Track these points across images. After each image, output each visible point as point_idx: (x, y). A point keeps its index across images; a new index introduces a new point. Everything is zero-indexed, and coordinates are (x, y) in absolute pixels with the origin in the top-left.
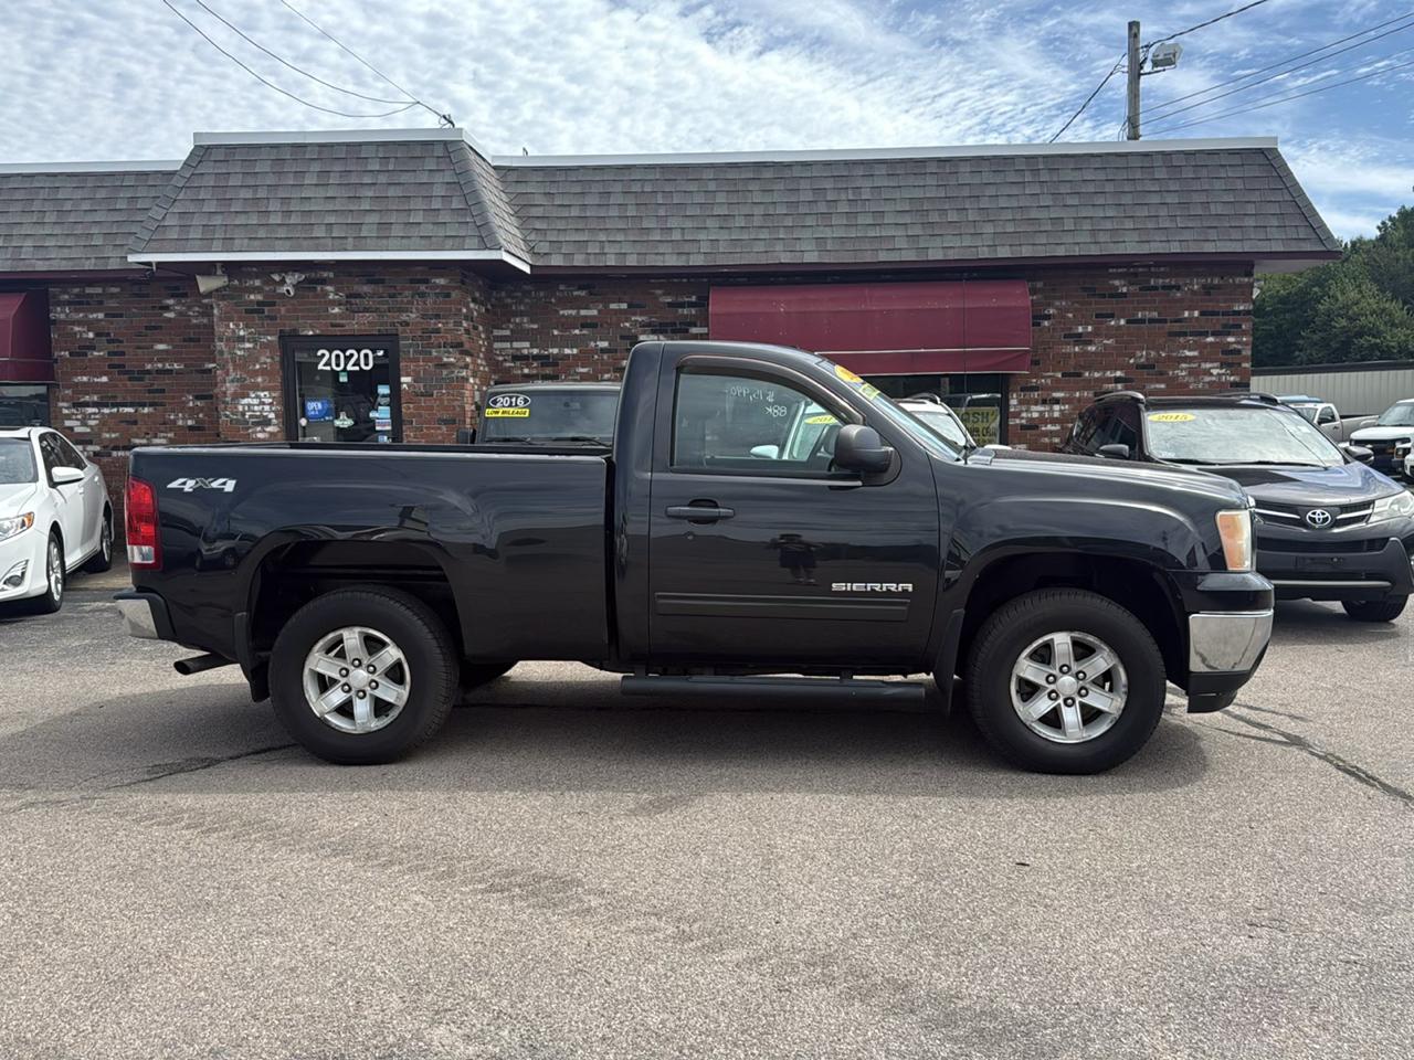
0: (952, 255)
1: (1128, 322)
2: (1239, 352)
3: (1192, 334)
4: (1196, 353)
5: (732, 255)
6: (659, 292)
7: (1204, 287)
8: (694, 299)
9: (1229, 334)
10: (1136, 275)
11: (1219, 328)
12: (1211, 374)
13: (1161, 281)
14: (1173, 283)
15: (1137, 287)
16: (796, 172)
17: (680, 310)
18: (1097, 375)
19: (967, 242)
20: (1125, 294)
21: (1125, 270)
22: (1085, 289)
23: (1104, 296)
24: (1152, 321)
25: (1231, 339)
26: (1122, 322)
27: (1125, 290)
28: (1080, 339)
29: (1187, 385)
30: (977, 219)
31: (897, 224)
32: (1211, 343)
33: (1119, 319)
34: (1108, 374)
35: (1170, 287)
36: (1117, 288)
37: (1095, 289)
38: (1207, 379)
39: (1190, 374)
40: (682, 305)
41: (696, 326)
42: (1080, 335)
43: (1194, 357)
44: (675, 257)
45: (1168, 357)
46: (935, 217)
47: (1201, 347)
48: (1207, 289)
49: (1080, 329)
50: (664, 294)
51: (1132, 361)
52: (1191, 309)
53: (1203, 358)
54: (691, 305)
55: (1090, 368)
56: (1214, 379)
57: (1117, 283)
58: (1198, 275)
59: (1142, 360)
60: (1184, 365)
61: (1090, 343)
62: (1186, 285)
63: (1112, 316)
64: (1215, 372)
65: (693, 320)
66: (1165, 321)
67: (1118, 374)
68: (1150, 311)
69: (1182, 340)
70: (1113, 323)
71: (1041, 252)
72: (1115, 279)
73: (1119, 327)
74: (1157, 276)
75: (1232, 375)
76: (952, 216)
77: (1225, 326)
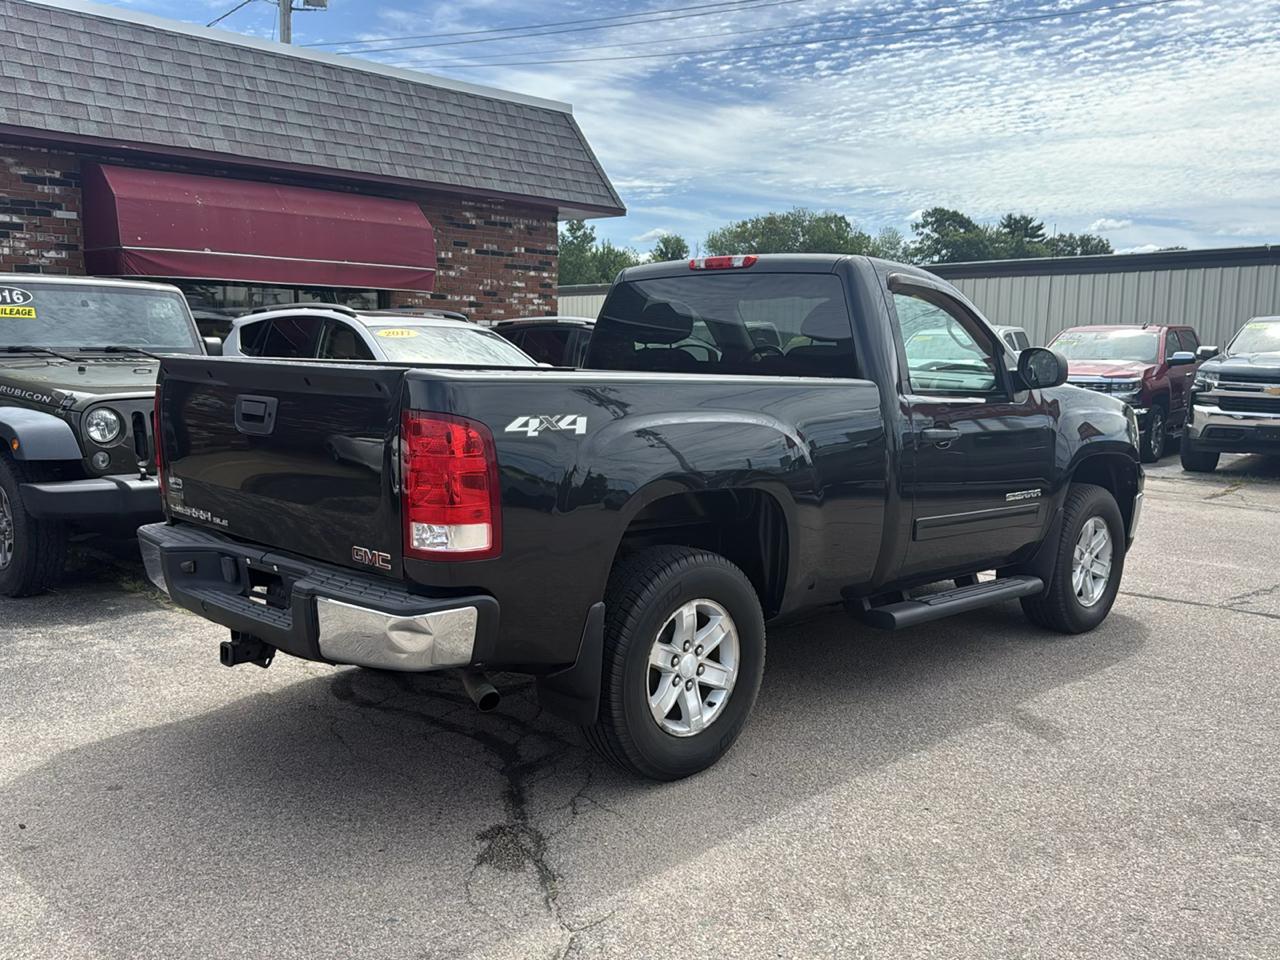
0: (359, 167)
1: (477, 252)
2: (550, 286)
3: (521, 267)
4: (522, 285)
5: (128, 130)
6: (10, 160)
7: (527, 227)
8: (57, 174)
9: (544, 270)
10: (481, 209)
11: (537, 264)
12: (533, 304)
13: (498, 217)
14: (507, 221)
15: (483, 221)
16: (184, 46)
17: (39, 187)
18: (457, 298)
19: (369, 156)
20: (474, 226)
21: (473, 204)
22: (446, 217)
23: (458, 226)
24: (494, 253)
25: (545, 275)
26: (473, 252)
27: (474, 222)
28: (443, 264)
29: (518, 311)
30: (372, 134)
31: (300, 125)
32: (532, 277)
33: (470, 249)
34: (465, 298)
35: (504, 224)
36: (468, 220)
37: (452, 218)
38: (531, 307)
39: (519, 303)
40: (42, 181)
41: (60, 209)
42: (443, 260)
43: (522, 288)
44: (59, 121)
45: (506, 286)
46: (334, 125)
47: (527, 279)
48: (530, 229)
49: (443, 255)
50: (16, 164)
51: (481, 288)
52: (519, 246)
53: (528, 289)
54: (53, 182)
55: (453, 292)
56: (535, 307)
57: (468, 214)
58: (525, 216)
59: (488, 288)
60: (516, 295)
61: (450, 268)
62: (515, 223)
63: (465, 245)
64: (536, 301)
65: (57, 201)
66: (501, 254)
67: (472, 298)
68: (492, 244)
69: (514, 272)
70: (466, 252)
71: (431, 177)
72: (466, 211)
73: (470, 256)
74: (497, 213)
75: (546, 305)
76: (349, 127)
77: (540, 262)
